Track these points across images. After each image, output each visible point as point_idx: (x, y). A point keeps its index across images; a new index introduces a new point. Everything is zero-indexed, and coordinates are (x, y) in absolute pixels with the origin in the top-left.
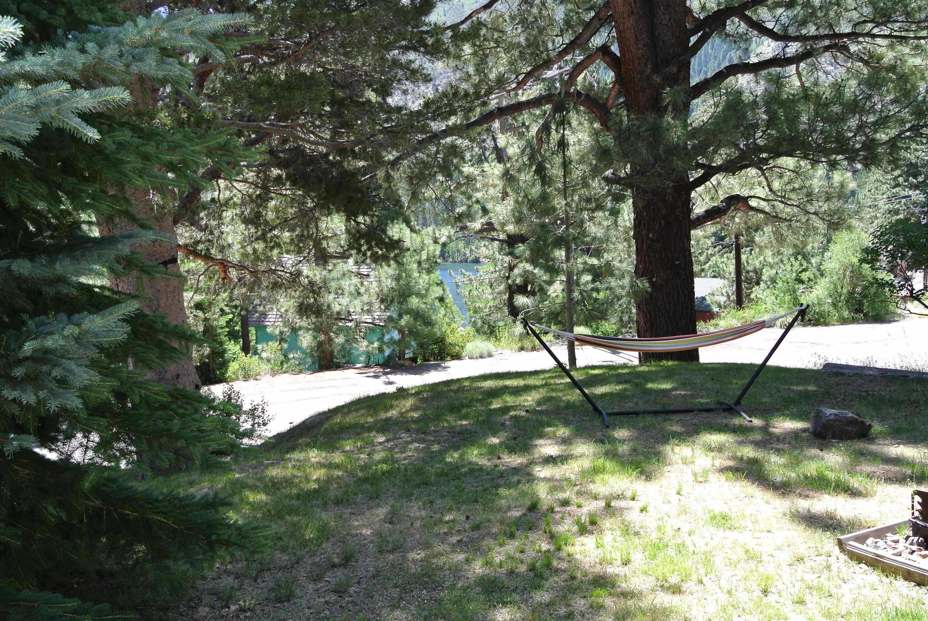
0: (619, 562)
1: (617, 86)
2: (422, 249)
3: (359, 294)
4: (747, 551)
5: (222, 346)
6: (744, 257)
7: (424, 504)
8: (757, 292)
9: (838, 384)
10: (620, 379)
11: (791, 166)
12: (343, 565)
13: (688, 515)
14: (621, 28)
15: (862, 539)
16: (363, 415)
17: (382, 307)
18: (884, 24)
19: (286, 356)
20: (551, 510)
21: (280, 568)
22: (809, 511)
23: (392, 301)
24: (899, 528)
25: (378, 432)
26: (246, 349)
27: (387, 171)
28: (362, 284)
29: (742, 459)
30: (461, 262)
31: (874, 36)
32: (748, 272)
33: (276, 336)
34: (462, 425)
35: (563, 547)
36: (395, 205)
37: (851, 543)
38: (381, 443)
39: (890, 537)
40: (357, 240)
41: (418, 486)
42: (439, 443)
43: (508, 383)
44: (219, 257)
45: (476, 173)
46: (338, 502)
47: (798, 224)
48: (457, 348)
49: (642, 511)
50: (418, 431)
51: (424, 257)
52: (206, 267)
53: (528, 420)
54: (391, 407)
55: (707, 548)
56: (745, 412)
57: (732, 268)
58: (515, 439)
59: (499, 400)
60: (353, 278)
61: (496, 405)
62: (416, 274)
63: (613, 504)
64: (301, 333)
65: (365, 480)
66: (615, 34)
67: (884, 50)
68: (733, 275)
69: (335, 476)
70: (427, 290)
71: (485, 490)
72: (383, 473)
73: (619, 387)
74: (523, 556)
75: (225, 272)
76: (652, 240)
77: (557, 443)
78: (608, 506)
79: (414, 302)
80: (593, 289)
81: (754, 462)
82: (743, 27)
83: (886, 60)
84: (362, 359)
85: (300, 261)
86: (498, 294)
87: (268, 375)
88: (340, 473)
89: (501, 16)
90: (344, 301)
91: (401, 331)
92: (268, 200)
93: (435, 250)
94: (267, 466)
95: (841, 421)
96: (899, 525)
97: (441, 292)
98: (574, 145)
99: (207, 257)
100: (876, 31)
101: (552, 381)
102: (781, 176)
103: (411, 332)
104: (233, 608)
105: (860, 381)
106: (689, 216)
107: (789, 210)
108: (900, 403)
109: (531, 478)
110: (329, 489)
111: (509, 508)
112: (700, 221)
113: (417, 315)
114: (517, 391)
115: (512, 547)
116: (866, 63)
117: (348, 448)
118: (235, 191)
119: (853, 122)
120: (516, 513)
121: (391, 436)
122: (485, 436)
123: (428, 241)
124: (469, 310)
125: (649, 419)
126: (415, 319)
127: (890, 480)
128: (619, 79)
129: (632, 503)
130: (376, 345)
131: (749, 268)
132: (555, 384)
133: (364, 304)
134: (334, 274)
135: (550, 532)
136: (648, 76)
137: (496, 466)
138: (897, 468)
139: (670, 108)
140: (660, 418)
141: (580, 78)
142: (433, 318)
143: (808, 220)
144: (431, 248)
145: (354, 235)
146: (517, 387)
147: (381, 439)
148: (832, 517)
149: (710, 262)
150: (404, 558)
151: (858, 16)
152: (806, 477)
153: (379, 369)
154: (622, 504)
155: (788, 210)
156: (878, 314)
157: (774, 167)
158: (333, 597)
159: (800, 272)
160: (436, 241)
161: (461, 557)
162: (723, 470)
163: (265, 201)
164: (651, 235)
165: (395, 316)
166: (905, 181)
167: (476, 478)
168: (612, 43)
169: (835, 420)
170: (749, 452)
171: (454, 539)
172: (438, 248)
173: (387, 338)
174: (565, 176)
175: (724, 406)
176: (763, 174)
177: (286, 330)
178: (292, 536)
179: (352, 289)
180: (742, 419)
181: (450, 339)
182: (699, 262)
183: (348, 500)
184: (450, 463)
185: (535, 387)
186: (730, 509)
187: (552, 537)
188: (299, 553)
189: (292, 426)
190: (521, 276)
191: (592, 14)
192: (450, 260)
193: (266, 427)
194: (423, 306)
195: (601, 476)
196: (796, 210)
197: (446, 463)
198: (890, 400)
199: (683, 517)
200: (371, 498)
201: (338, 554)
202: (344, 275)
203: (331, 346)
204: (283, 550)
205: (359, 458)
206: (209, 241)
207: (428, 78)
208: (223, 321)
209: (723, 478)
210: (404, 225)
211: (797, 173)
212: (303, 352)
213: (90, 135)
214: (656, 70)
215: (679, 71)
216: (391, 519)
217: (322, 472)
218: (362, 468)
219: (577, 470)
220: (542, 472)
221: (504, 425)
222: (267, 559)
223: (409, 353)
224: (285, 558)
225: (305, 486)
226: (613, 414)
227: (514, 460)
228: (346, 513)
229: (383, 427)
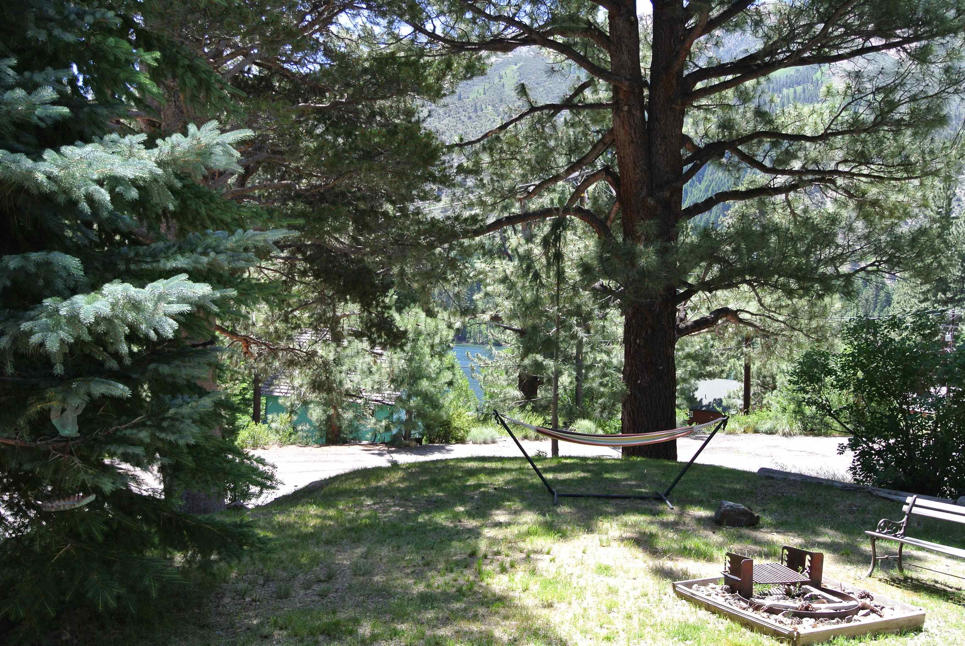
0: (520, 590)
1: (618, 203)
2: (436, 333)
3: (371, 372)
4: (611, 588)
7: (393, 547)
10: (585, 468)
12: (327, 581)
13: (583, 565)
14: (622, 154)
15: (690, 585)
16: (358, 483)
17: (392, 386)
18: (864, 164)
19: (294, 428)
20: (485, 557)
21: (281, 580)
23: (402, 382)
24: (716, 581)
25: (367, 497)
26: (256, 418)
28: (375, 362)
29: (645, 533)
30: (482, 343)
31: (855, 175)
33: (287, 408)
34: (438, 496)
35: (485, 579)
37: (679, 586)
38: (368, 506)
39: (712, 585)
40: (369, 329)
41: (391, 536)
42: (416, 508)
43: (487, 465)
44: (243, 333)
45: (487, 269)
46: (328, 542)
47: (784, 338)
48: (462, 432)
49: (550, 561)
50: (401, 498)
51: (437, 340)
53: (494, 495)
54: (383, 478)
56: (671, 502)
58: (477, 508)
59: (475, 478)
60: (366, 356)
61: (472, 482)
62: (428, 358)
63: (532, 556)
64: (312, 406)
65: (351, 530)
67: (867, 186)
69: (327, 525)
70: (438, 374)
71: (441, 542)
72: (366, 525)
73: (582, 475)
74: (455, 583)
75: (247, 347)
76: (639, 345)
77: (510, 514)
78: (528, 556)
79: (425, 384)
81: (652, 536)
83: (870, 195)
84: (368, 436)
85: (316, 342)
87: (276, 446)
88: (332, 523)
90: (356, 378)
91: (409, 412)
93: (448, 335)
94: (274, 515)
95: (734, 511)
96: (720, 578)
97: (451, 377)
99: (233, 333)
103: (419, 413)
104: (248, 599)
107: (777, 325)
108: (803, 504)
109: (479, 535)
110: (322, 533)
111: (456, 555)
112: (689, 330)
113: (427, 398)
114: (492, 472)
115: (449, 577)
116: (852, 196)
117: (341, 507)
120: (459, 557)
121: (378, 500)
122: (455, 505)
123: (443, 326)
125: (592, 502)
126: (424, 402)
128: (620, 197)
129: (545, 556)
130: (384, 423)
133: (374, 382)
134: (348, 351)
135: (479, 570)
136: (643, 198)
137: (455, 527)
140: (601, 501)
142: (441, 401)
143: (794, 336)
144: (445, 333)
145: (366, 324)
146: (494, 469)
147: (369, 502)
150: (371, 580)
152: (684, 548)
153: (383, 447)
154: (539, 556)
158: (317, 598)
160: (450, 327)
161: (412, 581)
162: (622, 539)
164: (638, 341)
165: (404, 397)
167: (437, 533)
171: (409, 571)
172: (452, 333)
173: (395, 416)
174: (558, 284)
176: (754, 290)
177: (297, 402)
178: (291, 561)
179: (365, 367)
180: (664, 506)
181: (456, 423)
183: (335, 542)
184: (421, 522)
185: (509, 470)
186: (614, 563)
187: (479, 573)
188: (296, 572)
189: (297, 488)
191: (600, 136)
192: (472, 341)
193: (273, 490)
194: (432, 389)
195: (532, 537)
196: (782, 325)
197: (417, 523)
199: (579, 567)
200: (353, 542)
201: (323, 574)
202: (358, 353)
203: (339, 421)
204: (284, 569)
205: (349, 514)
208: (237, 390)
209: (622, 544)
210: (421, 308)
212: (312, 425)
214: (650, 194)
215: (671, 195)
216: (365, 556)
217: (318, 521)
218: (350, 521)
219: (516, 532)
220: (489, 532)
221: (472, 498)
222: (273, 574)
223: (416, 434)
224: (285, 574)
225: (303, 529)
226: (562, 496)
227: (470, 523)
228: (333, 550)
229: (374, 493)
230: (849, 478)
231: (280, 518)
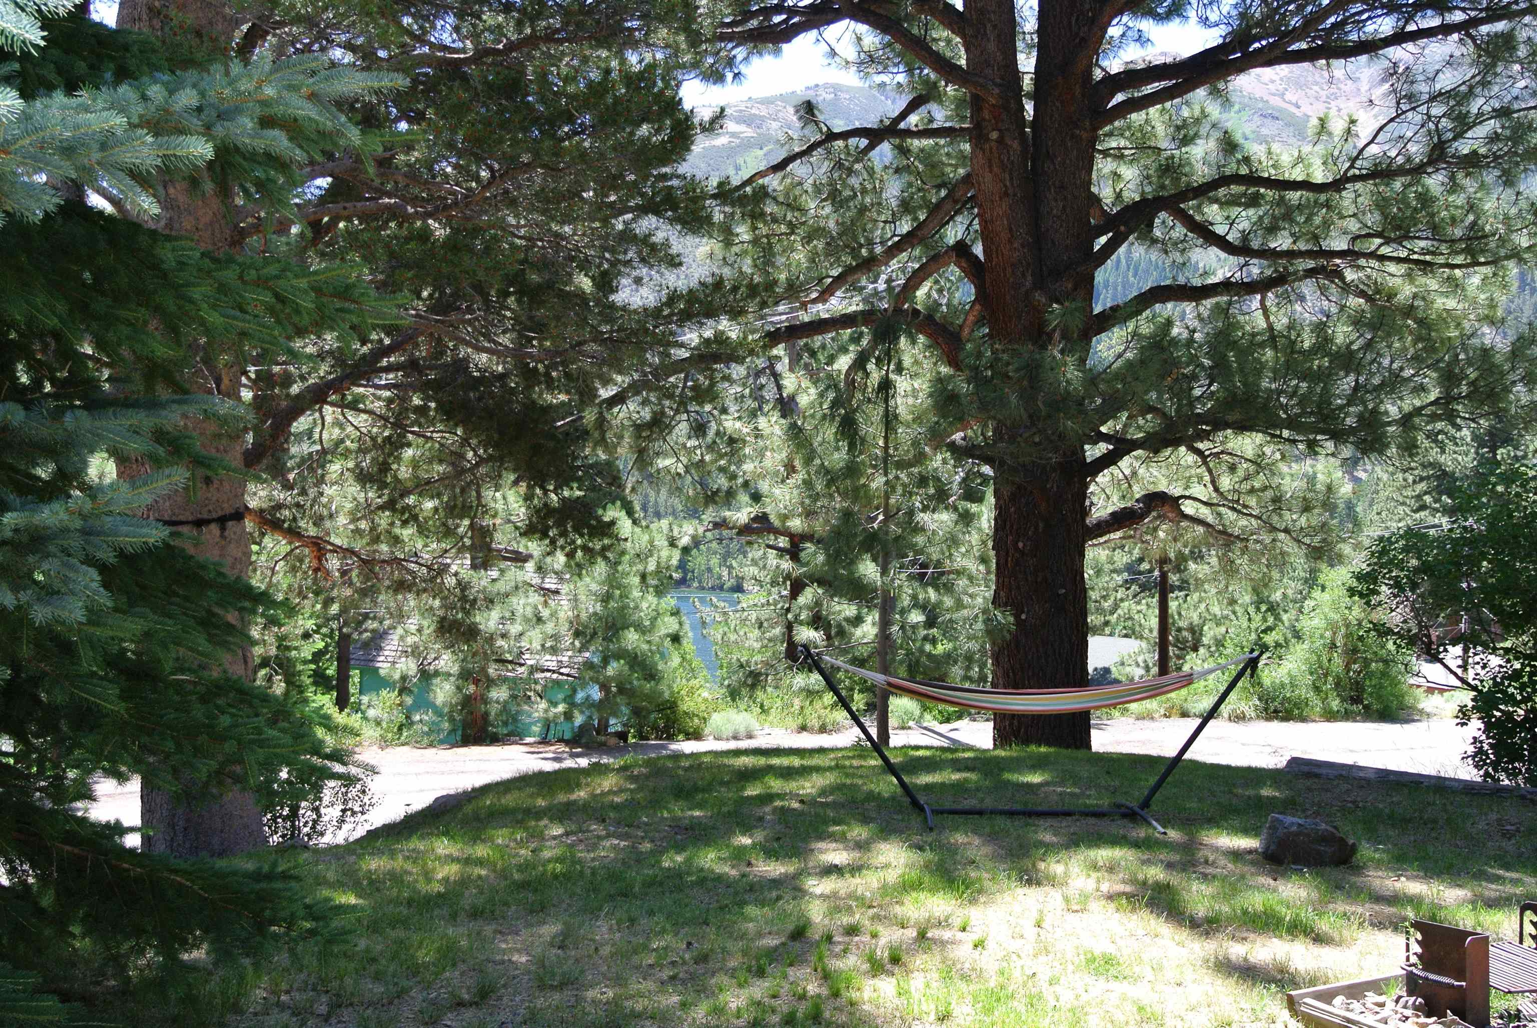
0: (932, 1017)
1: (978, 307)
2: (650, 553)
3: (539, 620)
4: (1141, 1009)
5: (302, 692)
6: (1173, 605)
7: (619, 922)
8: (1193, 662)
9: (1309, 789)
10: (958, 765)
11: (1250, 453)
12: (476, 1003)
13: (1051, 955)
14: (988, 217)
15: (1327, 997)
16: (530, 796)
17: (577, 643)
18: (1399, 241)
19: (407, 717)
20: (829, 938)
21: (370, 1004)
22: (1246, 960)
23: (594, 634)
24: (1387, 985)
25: (551, 820)
26: (342, 702)
27: (601, 413)
28: (545, 604)
29: (1145, 883)
30: (713, 588)
31: (1382, 258)
32: (1179, 630)
33: (394, 683)
34: (693, 817)
35: (843, 992)
36: (611, 484)
37: (1308, 1000)
38: (555, 838)
39: (1372, 997)
40: (542, 518)
41: (611, 897)
42: (652, 841)
43: (776, 761)
44: (312, 531)
45: (745, 431)
46: (475, 914)
47: (1258, 546)
48: (696, 720)
49: (976, 946)
50: (620, 823)
51: (652, 566)
52: (288, 548)
53: (801, 813)
54: (578, 785)
55: (1076, 1003)
56: (1157, 820)
57: (1154, 622)
58: (778, 839)
59: (758, 784)
60: (531, 594)
61: (752, 791)
62: (637, 593)
63: (929, 934)
64: (436, 680)
65: (524, 885)
66: (977, 227)
67: (1399, 281)
68: (1155, 633)
69: (474, 877)
70: (654, 620)
71: (721, 908)
72: (556, 877)
73: (956, 776)
74: (775, 1003)
75: (319, 560)
76: (1022, 553)
77: (847, 847)
78: (922, 935)
79: (631, 638)
80: (925, 638)
82: (1179, 231)
83: (1401, 298)
85: (446, 551)
86: (770, 640)
87: (375, 748)
88: (483, 872)
89: (800, 184)
90: (515, 630)
91: (604, 687)
92: (402, 447)
93: (670, 558)
95: (1308, 835)
96: (1387, 981)
97: (677, 627)
98: (906, 396)
99: (293, 533)
100: (1385, 250)
101: (847, 763)
102: (1233, 468)
103: (621, 690)
105: (1346, 786)
106: (1084, 520)
107: (1245, 523)
108: (1407, 821)
109: (799, 892)
110: (462, 895)
111: (760, 935)
112: (1102, 530)
113: (636, 661)
114: (788, 773)
115: (759, 990)
116: (1369, 299)
117: (500, 841)
118: (350, 429)
119: (1347, 383)
120: (772, 942)
121: (573, 827)
122: (730, 833)
123: (661, 542)
124: (721, 667)
125: (1001, 822)
126: (632, 668)
127: (1379, 924)
128: (982, 296)
129: (960, 935)
130: (561, 708)
131: (1181, 624)
132: (851, 767)
133: (546, 636)
134: (501, 585)
135: (824, 970)
136: (1027, 292)
137: (744, 876)
138: (1393, 910)
139: (1057, 335)
140: (1018, 822)
141: (921, 293)
142: (661, 666)
143: (1274, 540)
144: (665, 553)
146: (788, 768)
147: (557, 830)
148: (1282, 970)
149: (1119, 611)
150: (579, 999)
151: (1358, 226)
152: (1245, 912)
153: (561, 748)
154: (946, 935)
155: (1243, 522)
156: (1387, 707)
157: (1222, 452)
159: (1265, 631)
160: (672, 543)
161: (674, 999)
162: (1110, 897)
163: (397, 449)
164: (1021, 545)
165: (597, 660)
166: (1435, 502)
167: (709, 891)
168: (973, 242)
169: (1298, 834)
170: (1156, 873)
171: (666, 973)
172: (676, 556)
173: (580, 696)
174: (886, 438)
175: (1123, 810)
176: (1205, 463)
177: (412, 672)
178: (394, 957)
179: (529, 611)
180: (1150, 831)
181: (687, 705)
182: (1100, 611)
183: (492, 912)
184: (669, 869)
185: (817, 769)
186: (1119, 950)
187: (826, 976)
188: (405, 983)
189: (410, 811)
190: (810, 609)
191: (943, 193)
192: (696, 584)
193: (365, 817)
194: (645, 647)
195: (914, 894)
196: (1255, 523)
197: (661, 869)
198: (1391, 817)
199: (1043, 959)
200: (532, 912)
201: (469, 988)
202: (517, 588)
203: (485, 704)
204: (378, 977)
205: (517, 855)
206: (298, 505)
207: (677, 260)
208: (307, 651)
209: (1112, 906)
210: (623, 513)
211: (1259, 465)
212: (438, 712)
213: (146, 206)
214: (1039, 286)
215: (1077, 287)
216: (562, 942)
217: (452, 870)
218: (521, 868)
219: (875, 885)
220: (818, 886)
221: (761, 819)
222: (349, 989)
223: (615, 725)
224: (379, 989)
225: (423, 887)
226: (942, 812)
227: (774, 869)
228: (488, 930)
229: (562, 813)
230: (1469, 773)
231: (375, 864)
